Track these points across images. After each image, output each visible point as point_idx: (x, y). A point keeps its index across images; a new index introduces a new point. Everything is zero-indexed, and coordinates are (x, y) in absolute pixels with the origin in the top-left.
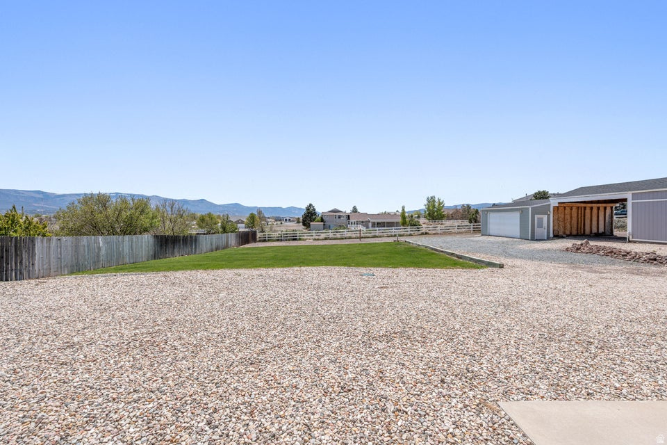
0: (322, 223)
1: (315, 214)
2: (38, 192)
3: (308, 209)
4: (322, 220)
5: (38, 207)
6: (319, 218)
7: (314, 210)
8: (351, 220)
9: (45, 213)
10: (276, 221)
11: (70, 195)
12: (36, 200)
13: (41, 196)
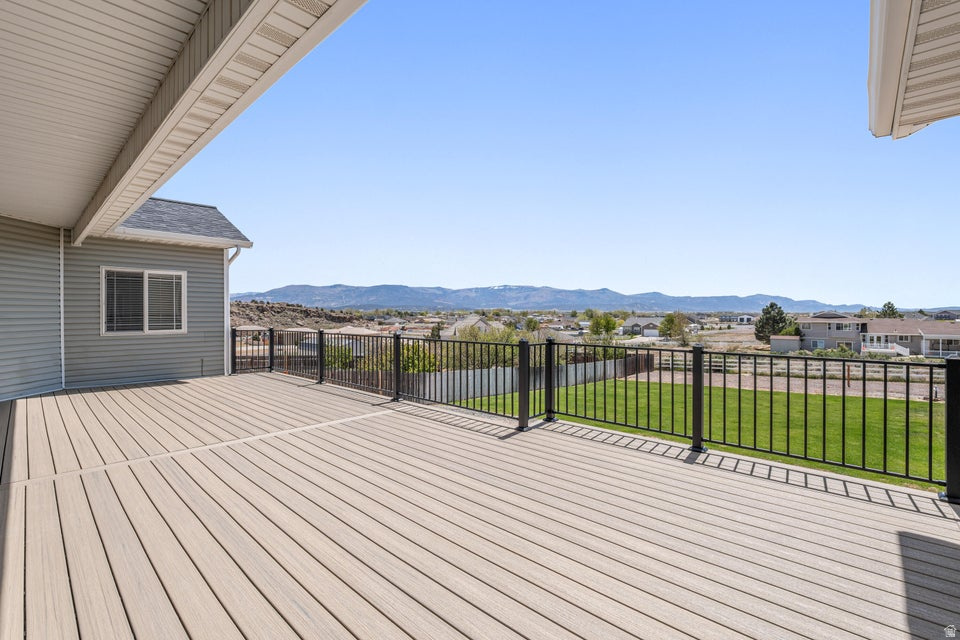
0: (798, 338)
1: (783, 320)
2: (439, 288)
3: (766, 312)
4: (798, 332)
5: (439, 304)
6: (791, 329)
7: (780, 313)
8: (869, 335)
9: (443, 309)
10: (722, 321)
11: (464, 290)
12: (437, 296)
13: (440, 293)
